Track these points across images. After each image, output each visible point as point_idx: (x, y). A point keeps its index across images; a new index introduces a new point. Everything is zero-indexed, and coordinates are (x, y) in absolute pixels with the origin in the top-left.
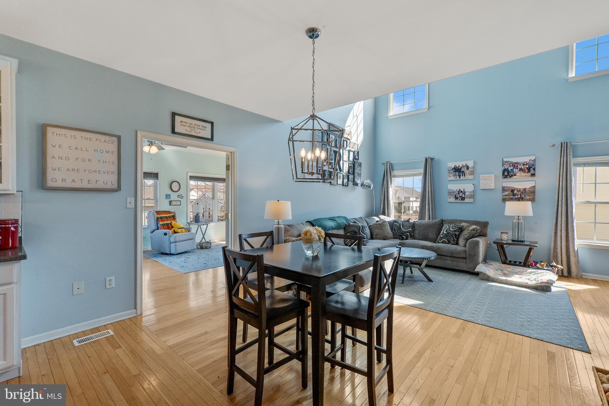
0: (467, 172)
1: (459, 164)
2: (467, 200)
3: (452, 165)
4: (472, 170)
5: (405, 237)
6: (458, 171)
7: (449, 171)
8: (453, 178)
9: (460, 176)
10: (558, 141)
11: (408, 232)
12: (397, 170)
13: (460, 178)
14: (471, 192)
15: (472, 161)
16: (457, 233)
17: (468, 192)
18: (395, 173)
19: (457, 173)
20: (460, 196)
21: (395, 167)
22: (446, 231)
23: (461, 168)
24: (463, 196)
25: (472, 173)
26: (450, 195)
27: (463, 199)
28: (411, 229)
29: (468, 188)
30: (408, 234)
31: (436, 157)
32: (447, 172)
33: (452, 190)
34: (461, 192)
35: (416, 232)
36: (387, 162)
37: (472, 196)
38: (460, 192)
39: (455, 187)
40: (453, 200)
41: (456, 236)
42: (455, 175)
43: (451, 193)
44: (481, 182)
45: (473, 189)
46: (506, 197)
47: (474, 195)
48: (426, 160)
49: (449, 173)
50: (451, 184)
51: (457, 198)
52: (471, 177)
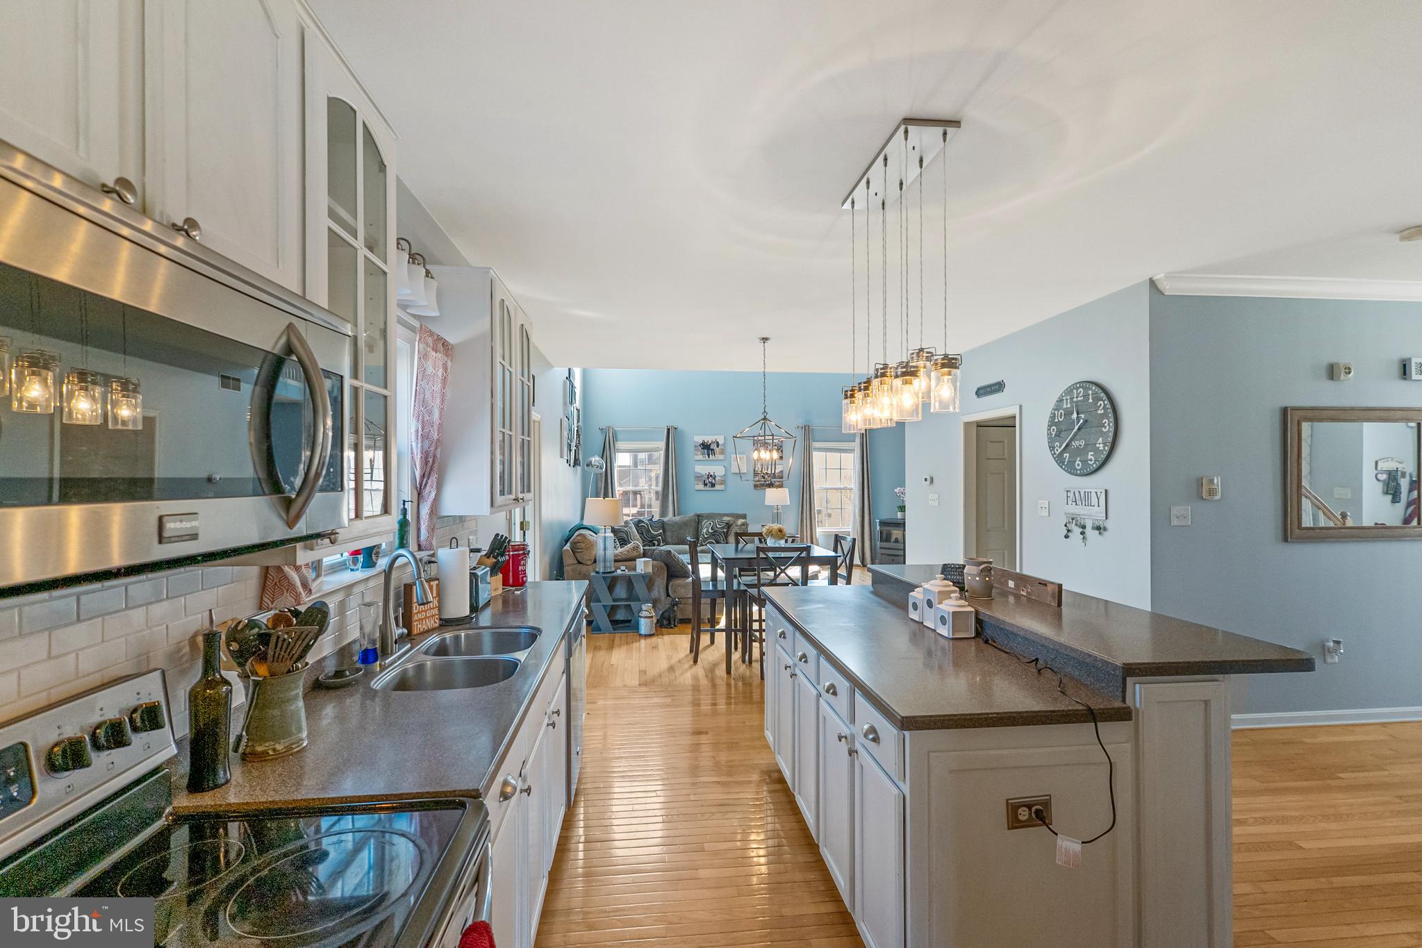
0: (717, 450)
1: (708, 439)
2: (717, 487)
3: (699, 439)
4: (722, 447)
5: (656, 543)
6: (706, 447)
7: (695, 446)
8: (700, 457)
9: (709, 455)
10: (801, 422)
11: (659, 535)
12: (622, 441)
13: (709, 457)
14: (722, 477)
15: (723, 437)
16: (725, 530)
17: (719, 476)
18: (619, 445)
19: (706, 451)
20: (710, 482)
21: (619, 436)
22: (712, 529)
23: (710, 444)
24: (714, 482)
25: (722, 452)
26: (699, 480)
27: (713, 485)
28: (661, 531)
29: (718, 470)
30: (660, 537)
31: (680, 428)
32: (693, 448)
33: (700, 473)
34: (711, 476)
35: (668, 534)
36: (609, 428)
37: (723, 482)
38: (709, 476)
39: (703, 469)
40: (701, 487)
41: (724, 534)
42: (703, 454)
43: (698, 477)
44: (732, 463)
45: (724, 473)
46: (758, 483)
47: (725, 481)
48: (669, 429)
49: (696, 450)
50: (698, 465)
51: (706, 485)
52: (721, 457)
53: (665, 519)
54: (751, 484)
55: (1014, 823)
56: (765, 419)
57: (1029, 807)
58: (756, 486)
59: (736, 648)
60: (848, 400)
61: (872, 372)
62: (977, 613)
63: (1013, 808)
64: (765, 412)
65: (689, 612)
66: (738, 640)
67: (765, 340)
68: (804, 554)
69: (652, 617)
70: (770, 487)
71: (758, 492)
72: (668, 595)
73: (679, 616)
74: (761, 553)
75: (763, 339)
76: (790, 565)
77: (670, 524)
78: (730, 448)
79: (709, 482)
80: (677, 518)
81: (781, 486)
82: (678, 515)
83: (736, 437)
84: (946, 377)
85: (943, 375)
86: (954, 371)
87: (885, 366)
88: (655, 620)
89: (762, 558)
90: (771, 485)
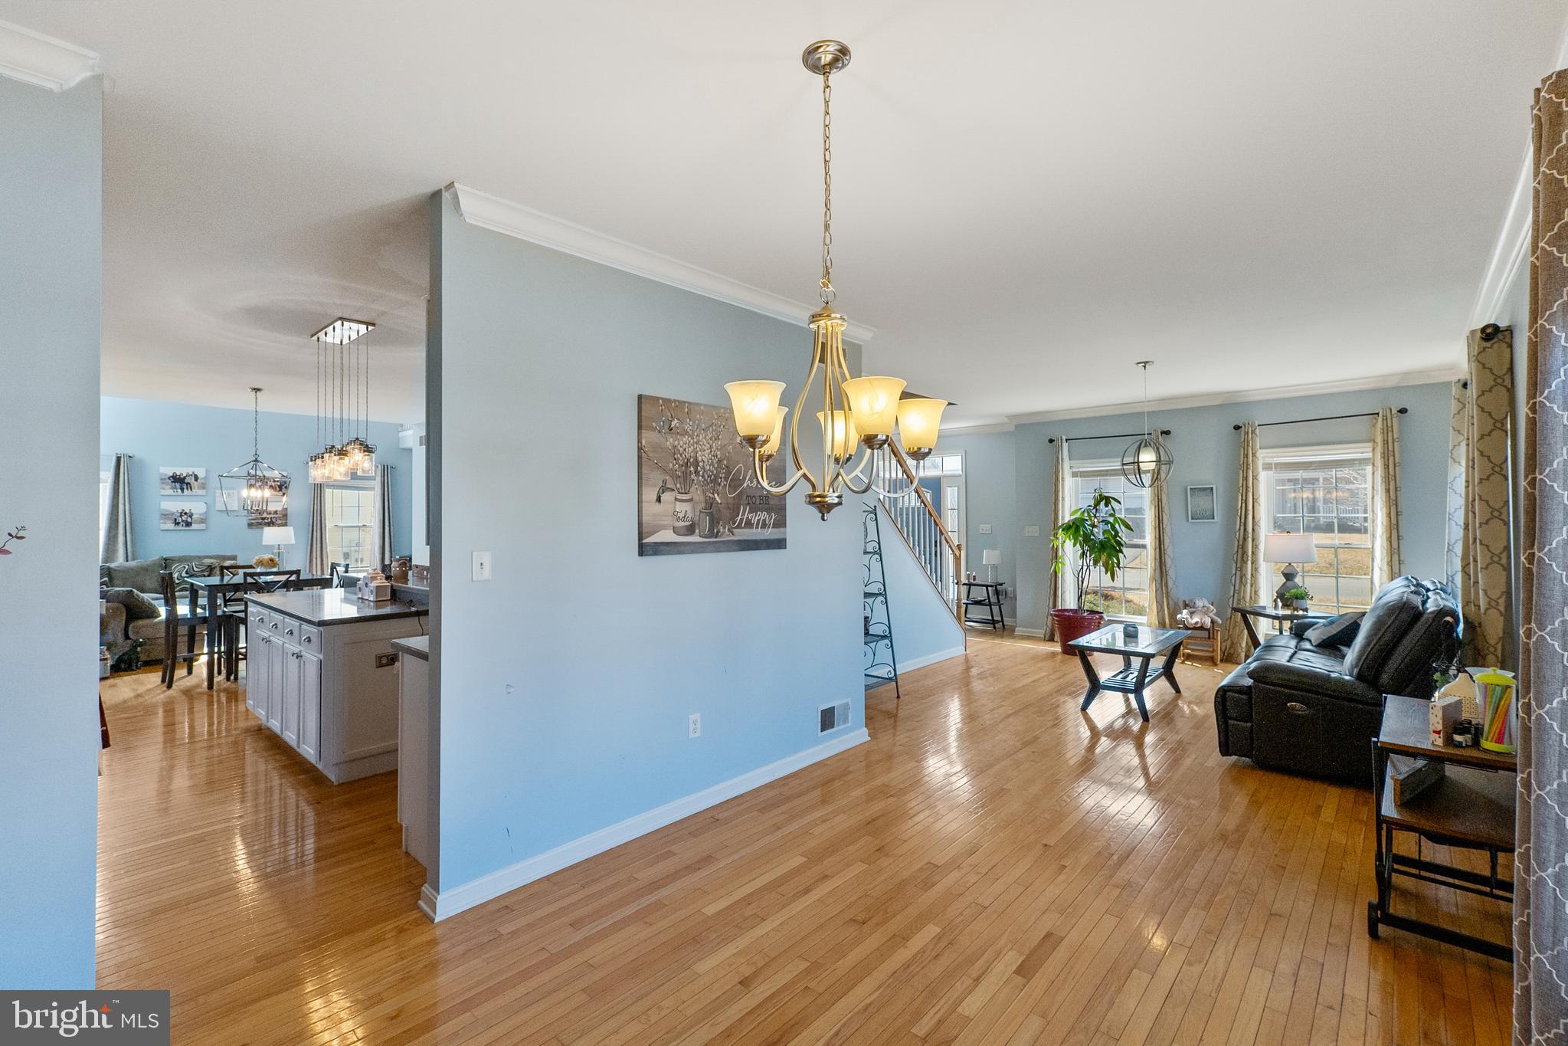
0: (195, 484)
1: (182, 471)
2: (194, 526)
3: (168, 471)
6: (179, 481)
7: (163, 480)
8: (170, 492)
9: (182, 489)
13: (183, 492)
14: (201, 515)
15: (203, 469)
17: (197, 514)
19: (178, 485)
22: (185, 574)
23: (184, 477)
24: (189, 520)
25: (203, 487)
26: (167, 518)
27: (188, 524)
29: (197, 508)
31: (136, 456)
32: (157, 481)
33: (168, 511)
34: (186, 513)
37: (202, 521)
38: (183, 513)
39: (175, 503)
40: (171, 526)
42: (174, 488)
43: (165, 516)
44: (217, 499)
45: (205, 510)
46: (253, 521)
47: (206, 519)
48: (118, 459)
49: (163, 483)
50: (165, 500)
51: (177, 524)
52: (201, 492)
53: (113, 565)
54: (244, 521)
55: (381, 666)
56: (256, 460)
57: (387, 657)
58: (250, 525)
59: (219, 673)
60: (313, 462)
61: (323, 450)
62: (392, 586)
63: (379, 658)
64: (256, 454)
65: (159, 652)
66: (223, 668)
67: (257, 390)
68: (293, 578)
69: (106, 659)
70: (269, 526)
71: (254, 532)
72: (127, 637)
73: (143, 657)
74: (248, 578)
75: (255, 389)
76: (278, 588)
77: (119, 571)
78: (214, 482)
79: (183, 521)
80: (132, 564)
81: (285, 525)
82: (134, 559)
83: (222, 476)
84: (367, 457)
85: (365, 455)
86: (371, 454)
87: (333, 447)
88: (109, 663)
89: (249, 583)
90: (271, 524)
